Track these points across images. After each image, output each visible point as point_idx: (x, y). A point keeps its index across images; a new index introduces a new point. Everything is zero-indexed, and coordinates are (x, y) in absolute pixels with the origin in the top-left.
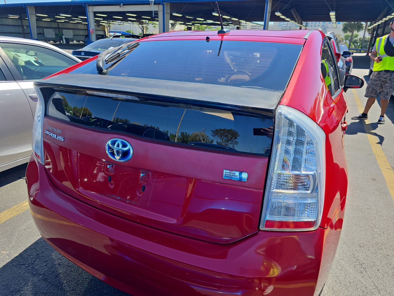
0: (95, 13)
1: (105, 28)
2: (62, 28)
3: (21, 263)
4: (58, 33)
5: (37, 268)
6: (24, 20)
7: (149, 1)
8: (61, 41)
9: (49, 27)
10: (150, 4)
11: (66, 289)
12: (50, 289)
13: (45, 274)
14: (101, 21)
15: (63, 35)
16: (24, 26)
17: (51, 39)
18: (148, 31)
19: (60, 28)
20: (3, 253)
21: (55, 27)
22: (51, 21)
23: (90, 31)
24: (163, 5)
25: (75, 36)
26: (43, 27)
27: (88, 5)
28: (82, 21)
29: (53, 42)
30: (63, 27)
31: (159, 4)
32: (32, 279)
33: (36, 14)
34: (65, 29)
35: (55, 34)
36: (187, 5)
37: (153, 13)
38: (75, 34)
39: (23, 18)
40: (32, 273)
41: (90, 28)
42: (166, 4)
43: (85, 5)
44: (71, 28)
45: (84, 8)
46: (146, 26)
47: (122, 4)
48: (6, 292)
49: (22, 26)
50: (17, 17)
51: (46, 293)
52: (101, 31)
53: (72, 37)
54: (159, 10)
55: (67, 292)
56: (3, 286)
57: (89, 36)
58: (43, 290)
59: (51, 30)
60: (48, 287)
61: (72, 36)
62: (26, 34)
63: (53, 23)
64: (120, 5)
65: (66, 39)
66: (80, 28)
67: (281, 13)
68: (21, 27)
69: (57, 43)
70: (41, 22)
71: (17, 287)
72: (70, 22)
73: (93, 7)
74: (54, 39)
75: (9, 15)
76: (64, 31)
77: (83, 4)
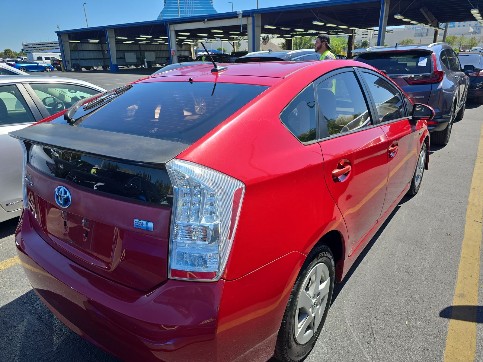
0: (177, 32)
1: (191, 48)
2: (144, 51)
3: (25, 302)
4: (139, 57)
5: (36, 307)
6: (104, 44)
7: (236, 14)
8: (143, 65)
9: (130, 50)
10: (238, 18)
11: (55, 329)
12: (41, 328)
13: (41, 314)
14: (185, 40)
15: (145, 59)
16: (104, 51)
17: (132, 64)
18: (240, 48)
19: (142, 51)
20: (10, 292)
21: (137, 50)
22: (132, 43)
23: (172, 53)
24: (253, 17)
25: (158, 59)
26: (123, 51)
27: (169, 23)
28: (164, 42)
29: (134, 66)
30: (146, 50)
31: (249, 16)
32: (29, 317)
33: (115, 37)
34: (147, 51)
35: (136, 58)
36: (281, 14)
37: (241, 28)
38: (157, 57)
39: (104, 42)
40: (31, 311)
41: (171, 50)
42: (256, 16)
43: (166, 24)
44: (154, 50)
45: (166, 26)
46: (237, 42)
47: (206, 19)
48: (3, 327)
49: (103, 51)
50: (97, 41)
51: (36, 331)
52: (186, 52)
53: (155, 60)
54: (248, 23)
55: (55, 332)
56: (3, 321)
57: (170, 59)
58: (36, 328)
59: (132, 54)
60: (40, 326)
61: (155, 58)
62: (106, 60)
63: (135, 45)
64: (204, 20)
65: (148, 63)
66: (163, 50)
67: (402, 15)
68: (101, 52)
69: (139, 68)
70: (122, 45)
71: (14, 323)
72: (152, 43)
73: (175, 25)
74: (135, 63)
75: (89, 40)
76: (146, 54)
77: (164, 22)
